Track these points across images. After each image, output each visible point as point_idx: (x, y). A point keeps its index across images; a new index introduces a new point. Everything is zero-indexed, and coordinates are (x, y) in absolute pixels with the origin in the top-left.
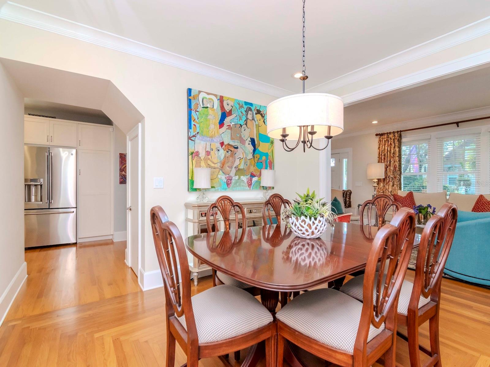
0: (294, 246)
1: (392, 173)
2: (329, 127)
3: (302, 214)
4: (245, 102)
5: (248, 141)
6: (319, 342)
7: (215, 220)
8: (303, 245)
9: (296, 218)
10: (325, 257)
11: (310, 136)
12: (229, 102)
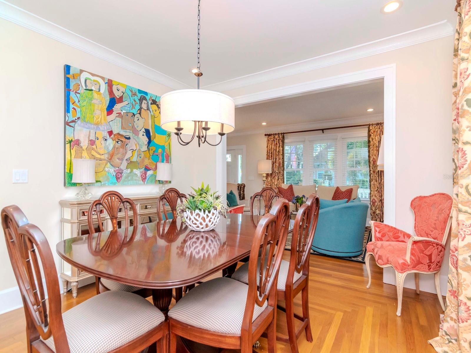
0: (188, 240)
1: (277, 169)
2: (223, 125)
3: (197, 207)
4: (139, 90)
5: (142, 132)
6: (211, 331)
7: (99, 219)
8: (198, 239)
9: (191, 212)
10: (218, 247)
11: (204, 131)
12: (119, 87)
